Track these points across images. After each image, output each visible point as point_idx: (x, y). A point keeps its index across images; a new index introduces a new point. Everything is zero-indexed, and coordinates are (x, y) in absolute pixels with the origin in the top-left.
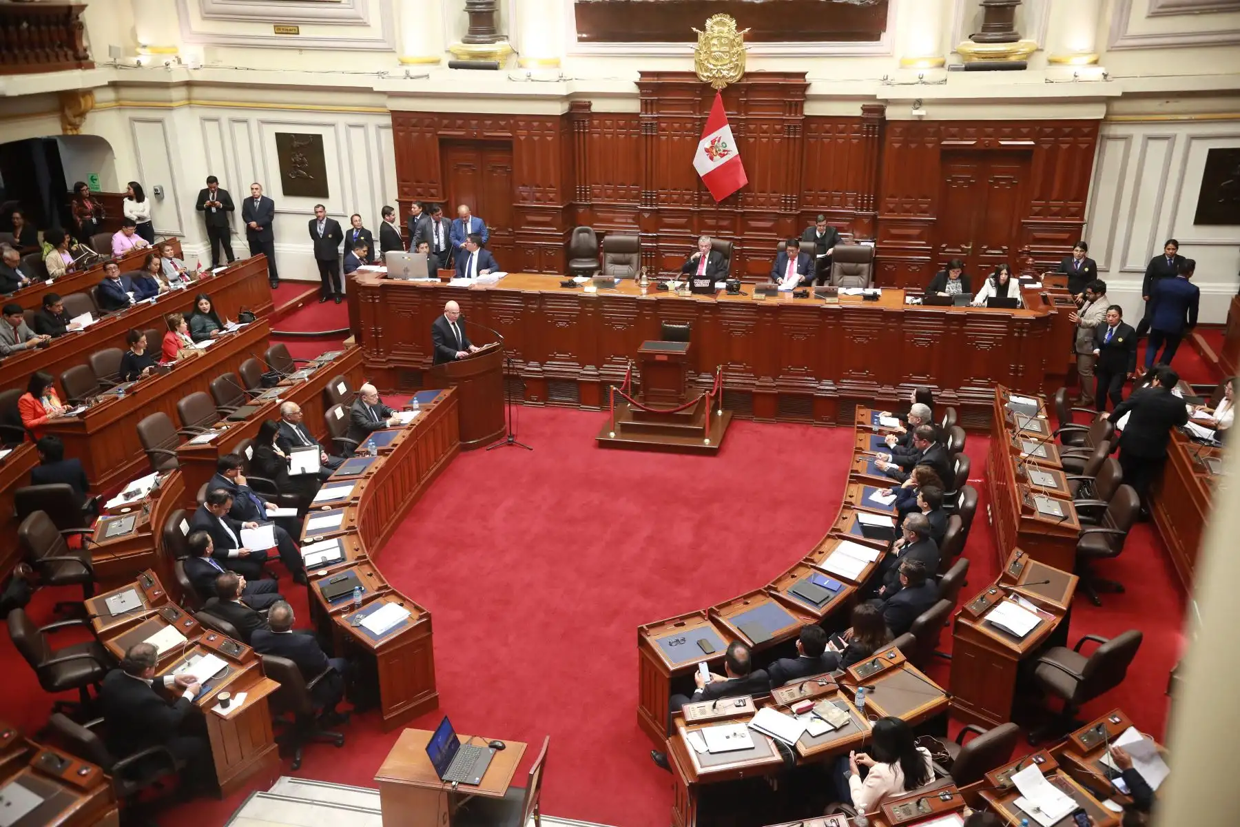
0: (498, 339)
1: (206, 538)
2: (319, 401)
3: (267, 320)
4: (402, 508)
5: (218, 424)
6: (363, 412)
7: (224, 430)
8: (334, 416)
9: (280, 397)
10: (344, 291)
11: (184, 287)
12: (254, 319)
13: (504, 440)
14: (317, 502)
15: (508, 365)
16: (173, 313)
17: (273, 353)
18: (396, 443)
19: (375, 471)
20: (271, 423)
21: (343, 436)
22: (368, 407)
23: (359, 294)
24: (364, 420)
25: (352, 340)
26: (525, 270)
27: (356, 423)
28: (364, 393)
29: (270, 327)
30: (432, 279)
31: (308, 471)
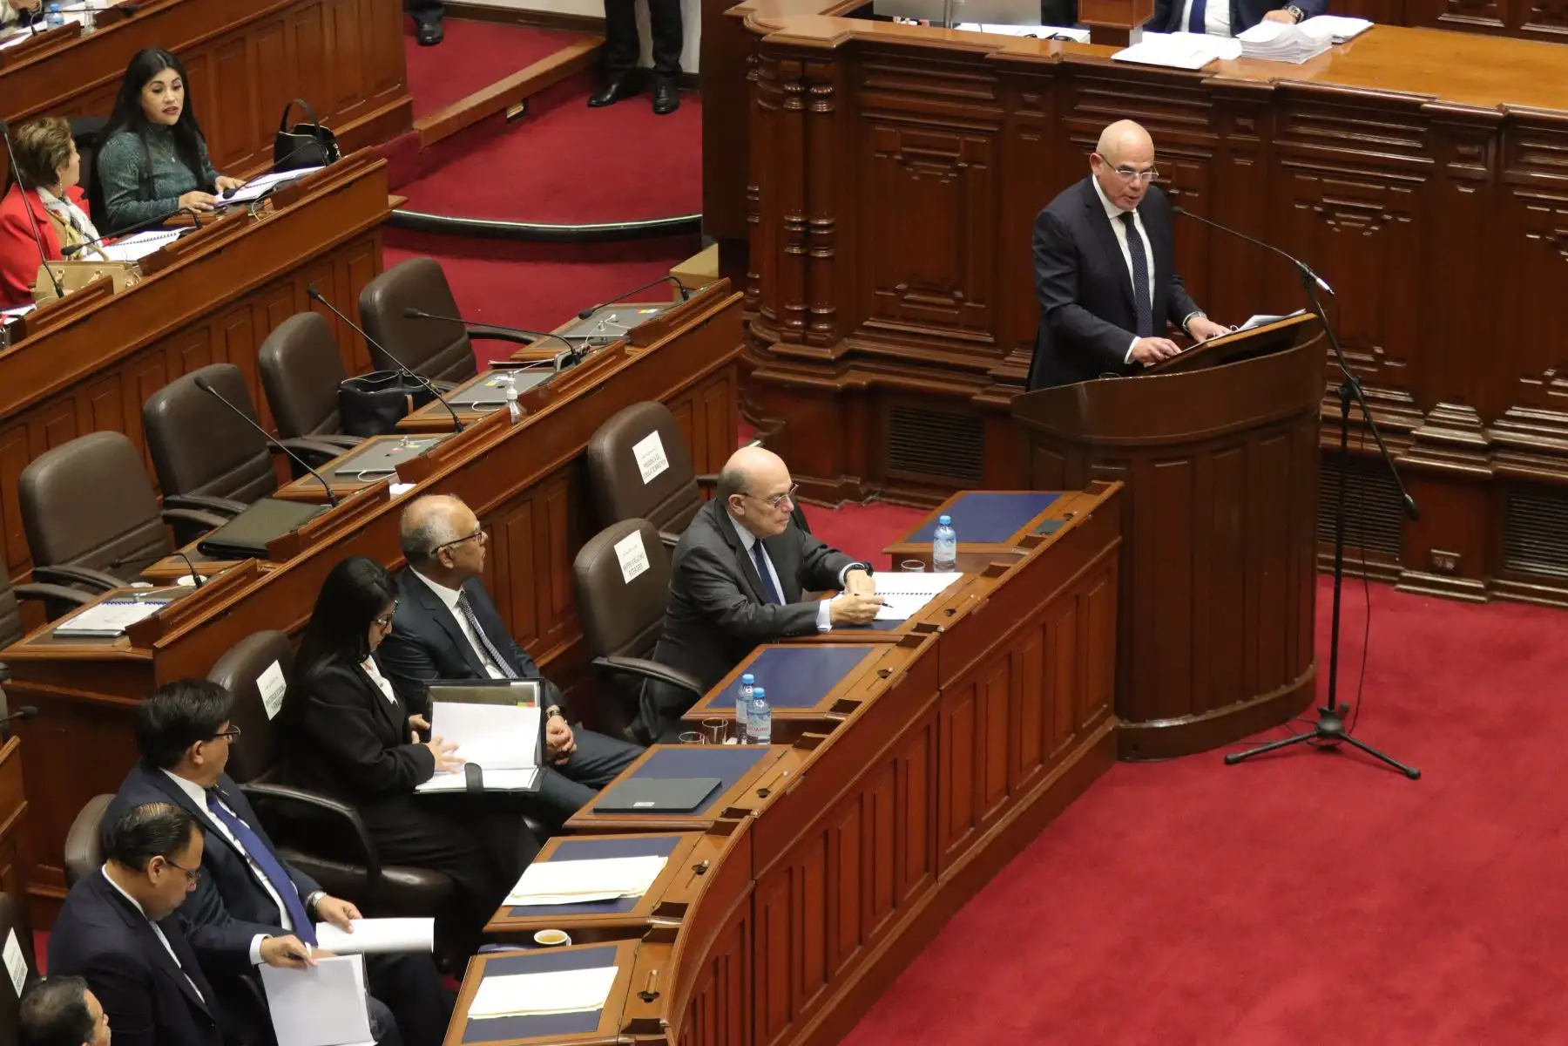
0: (1311, 297)
1: (80, 1012)
2: (557, 497)
3: (383, 161)
4: (859, 968)
5: (165, 565)
6: (729, 560)
7: (186, 591)
8: (611, 564)
9: (407, 472)
10: (691, 61)
11: (85, 20)
12: (333, 158)
13: (1301, 729)
14: (517, 909)
15: (1346, 409)
16: (37, 117)
17: (394, 298)
18: (852, 696)
19: (757, 806)
20: (365, 572)
21: (638, 656)
22: (748, 541)
23: (753, 76)
24: (727, 595)
25: (704, 263)
26: (1444, 17)
27: (692, 602)
28: (736, 485)
29: (392, 191)
30: (1050, 31)
31: (491, 781)
